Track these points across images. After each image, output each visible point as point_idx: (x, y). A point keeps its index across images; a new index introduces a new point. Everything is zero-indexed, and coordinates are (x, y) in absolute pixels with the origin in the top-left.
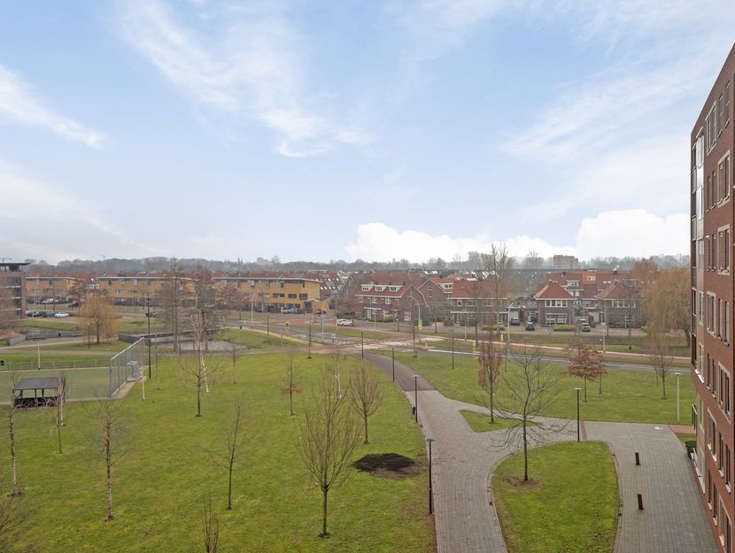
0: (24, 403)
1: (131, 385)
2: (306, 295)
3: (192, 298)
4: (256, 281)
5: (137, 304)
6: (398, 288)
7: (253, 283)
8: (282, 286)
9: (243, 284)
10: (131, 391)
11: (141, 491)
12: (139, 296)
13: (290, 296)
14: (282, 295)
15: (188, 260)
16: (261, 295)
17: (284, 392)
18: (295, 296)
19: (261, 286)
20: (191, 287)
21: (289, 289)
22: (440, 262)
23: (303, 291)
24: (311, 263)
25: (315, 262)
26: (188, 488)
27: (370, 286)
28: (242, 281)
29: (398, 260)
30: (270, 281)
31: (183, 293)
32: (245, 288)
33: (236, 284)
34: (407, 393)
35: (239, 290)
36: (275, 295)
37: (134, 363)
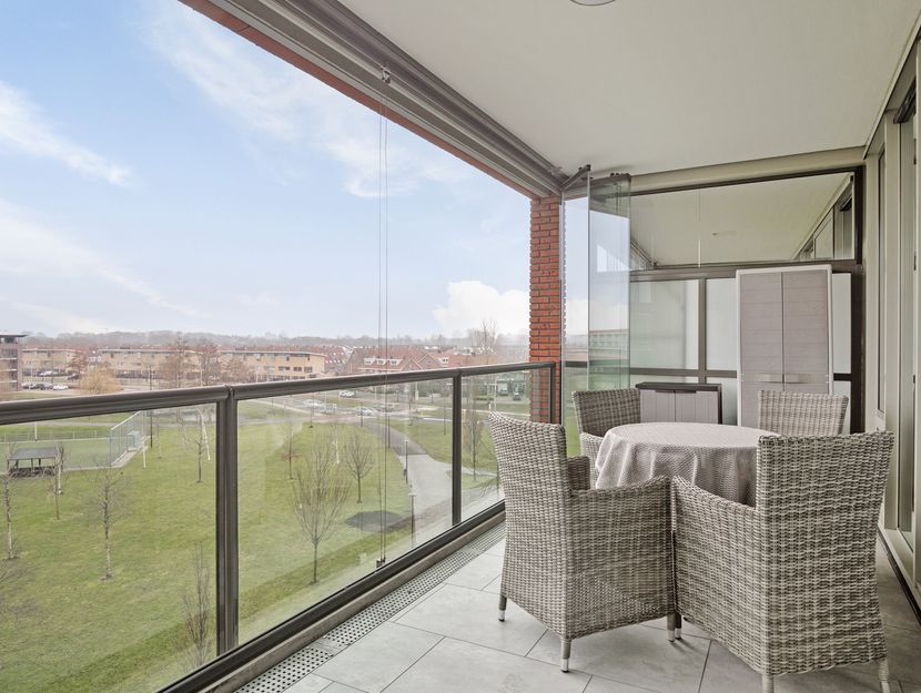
0: (19, 473)
1: (133, 454)
2: (311, 369)
3: (196, 370)
4: (262, 354)
5: (140, 376)
6: (398, 361)
7: (258, 356)
8: (288, 359)
9: (249, 358)
10: (131, 460)
11: (140, 551)
12: (142, 369)
13: (295, 369)
14: (288, 368)
15: (195, 334)
16: (266, 368)
17: (284, 458)
18: (300, 369)
19: (267, 360)
20: (195, 360)
21: (295, 362)
22: (441, 338)
23: (308, 364)
24: (318, 338)
25: (322, 336)
26: (186, 547)
27: (372, 360)
28: (248, 354)
29: (402, 336)
30: (276, 355)
31: (187, 366)
32: (250, 361)
33: (241, 357)
34: (401, 457)
35: (245, 363)
36: (281, 368)
37: (136, 433)
